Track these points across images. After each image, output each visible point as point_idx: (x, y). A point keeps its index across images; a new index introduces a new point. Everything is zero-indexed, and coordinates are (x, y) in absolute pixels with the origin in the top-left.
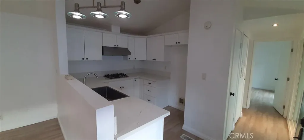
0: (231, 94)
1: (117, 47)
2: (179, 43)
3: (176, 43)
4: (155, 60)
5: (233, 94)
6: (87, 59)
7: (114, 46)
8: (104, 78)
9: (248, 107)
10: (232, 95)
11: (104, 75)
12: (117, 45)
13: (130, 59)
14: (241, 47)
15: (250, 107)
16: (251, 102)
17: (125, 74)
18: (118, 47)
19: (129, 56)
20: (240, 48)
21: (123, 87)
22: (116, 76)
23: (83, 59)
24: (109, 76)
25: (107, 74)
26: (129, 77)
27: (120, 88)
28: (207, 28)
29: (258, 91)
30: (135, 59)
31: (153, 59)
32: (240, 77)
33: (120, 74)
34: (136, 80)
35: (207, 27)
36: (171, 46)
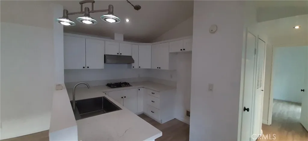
0: (245, 109)
1: (120, 55)
2: (184, 49)
3: (181, 50)
4: (160, 68)
5: (248, 110)
6: (88, 67)
7: (117, 54)
8: (107, 87)
9: (270, 123)
10: (246, 111)
11: (106, 84)
12: (120, 53)
13: (133, 67)
14: (255, 53)
15: (272, 123)
16: (273, 117)
17: (129, 83)
18: (122, 55)
19: (133, 65)
20: (255, 55)
21: (125, 97)
22: (118, 85)
23: (84, 67)
24: (111, 85)
25: (109, 83)
26: (132, 86)
27: (122, 98)
28: (212, 32)
29: (281, 104)
30: (140, 67)
31: (158, 68)
32: (256, 88)
33: (123, 83)
34: (139, 90)
35: (212, 30)
36: (177, 53)
